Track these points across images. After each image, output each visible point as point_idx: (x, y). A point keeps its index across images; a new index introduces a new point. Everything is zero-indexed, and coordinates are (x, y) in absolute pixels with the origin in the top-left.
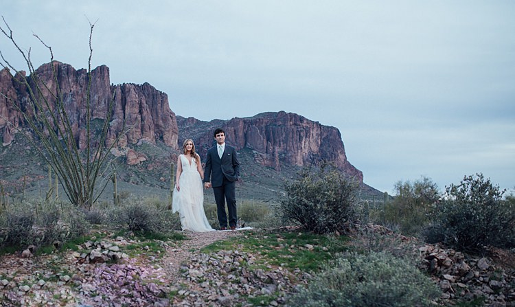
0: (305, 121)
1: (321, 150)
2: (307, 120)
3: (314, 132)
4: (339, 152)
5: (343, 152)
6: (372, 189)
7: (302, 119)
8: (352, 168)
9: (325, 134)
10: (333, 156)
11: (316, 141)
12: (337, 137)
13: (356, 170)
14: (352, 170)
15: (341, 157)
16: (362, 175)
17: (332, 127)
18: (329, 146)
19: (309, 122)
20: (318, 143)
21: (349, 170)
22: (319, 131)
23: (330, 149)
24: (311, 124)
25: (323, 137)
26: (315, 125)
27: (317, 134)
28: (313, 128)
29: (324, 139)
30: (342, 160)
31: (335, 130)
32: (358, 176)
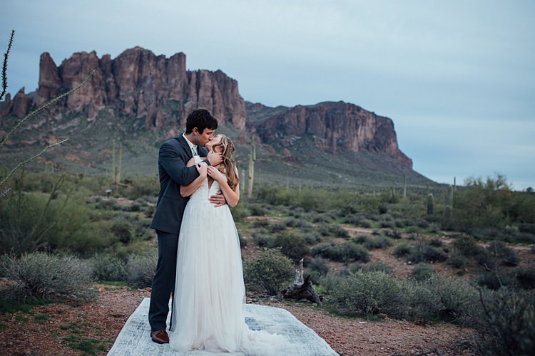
0: (362, 111)
1: (375, 138)
2: (364, 110)
3: (370, 121)
4: (392, 140)
5: (395, 141)
6: (420, 176)
7: (359, 109)
8: (403, 155)
9: (380, 124)
10: (387, 144)
11: (371, 129)
12: (391, 127)
13: (407, 158)
14: (403, 158)
15: (393, 145)
16: (412, 162)
17: (386, 118)
18: (383, 135)
19: (365, 111)
20: (372, 131)
21: (400, 158)
22: (374, 121)
23: (384, 137)
24: (367, 114)
25: (378, 126)
26: (371, 115)
27: (373, 124)
28: (369, 118)
29: (379, 128)
30: (395, 148)
31: (388, 121)
32: (408, 164)
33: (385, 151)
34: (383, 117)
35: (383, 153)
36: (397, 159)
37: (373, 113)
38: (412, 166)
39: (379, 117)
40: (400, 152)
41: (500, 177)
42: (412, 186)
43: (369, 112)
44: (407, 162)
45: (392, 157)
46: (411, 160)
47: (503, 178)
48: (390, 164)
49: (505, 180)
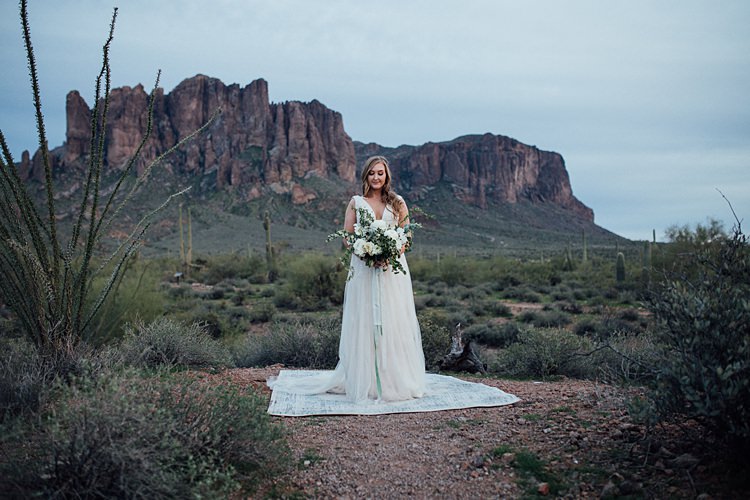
0: (518, 146)
1: (539, 182)
2: (521, 143)
3: (531, 159)
4: (562, 184)
5: (568, 185)
6: (605, 232)
7: (514, 142)
8: (579, 204)
9: (544, 162)
10: (556, 189)
11: (533, 170)
12: (560, 165)
13: (586, 208)
14: (579, 207)
15: (565, 190)
16: (592, 213)
17: (553, 153)
18: (550, 177)
19: (523, 146)
20: (535, 173)
21: (575, 208)
22: (536, 159)
23: (551, 180)
24: (526, 148)
25: (542, 165)
26: (531, 150)
27: (534, 162)
28: (529, 155)
29: (543, 168)
30: (568, 195)
31: (556, 157)
32: (588, 215)
33: (554, 200)
34: (548, 152)
35: (551, 202)
36: (571, 209)
37: (534, 147)
38: (593, 218)
39: (542, 152)
40: (576, 199)
41: (714, 223)
42: (595, 246)
43: (529, 147)
44: (587, 213)
45: (563, 207)
46: (591, 210)
47: (719, 224)
48: (562, 218)
49: (722, 226)
